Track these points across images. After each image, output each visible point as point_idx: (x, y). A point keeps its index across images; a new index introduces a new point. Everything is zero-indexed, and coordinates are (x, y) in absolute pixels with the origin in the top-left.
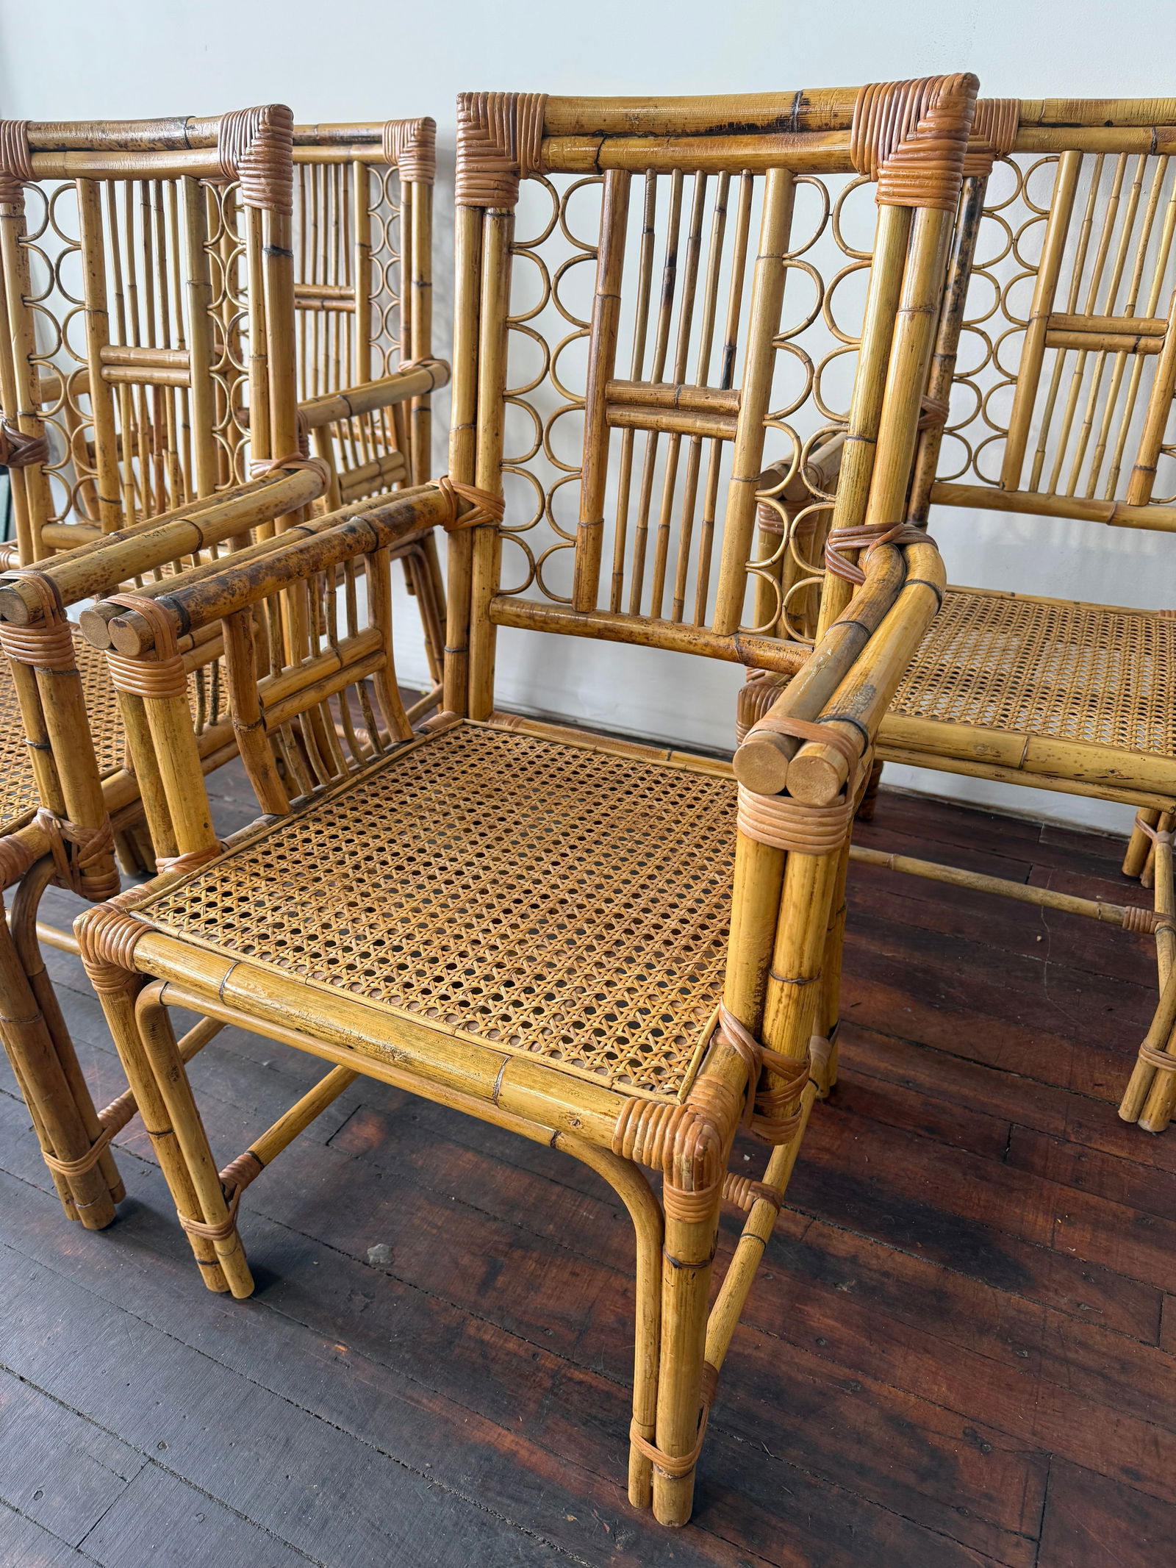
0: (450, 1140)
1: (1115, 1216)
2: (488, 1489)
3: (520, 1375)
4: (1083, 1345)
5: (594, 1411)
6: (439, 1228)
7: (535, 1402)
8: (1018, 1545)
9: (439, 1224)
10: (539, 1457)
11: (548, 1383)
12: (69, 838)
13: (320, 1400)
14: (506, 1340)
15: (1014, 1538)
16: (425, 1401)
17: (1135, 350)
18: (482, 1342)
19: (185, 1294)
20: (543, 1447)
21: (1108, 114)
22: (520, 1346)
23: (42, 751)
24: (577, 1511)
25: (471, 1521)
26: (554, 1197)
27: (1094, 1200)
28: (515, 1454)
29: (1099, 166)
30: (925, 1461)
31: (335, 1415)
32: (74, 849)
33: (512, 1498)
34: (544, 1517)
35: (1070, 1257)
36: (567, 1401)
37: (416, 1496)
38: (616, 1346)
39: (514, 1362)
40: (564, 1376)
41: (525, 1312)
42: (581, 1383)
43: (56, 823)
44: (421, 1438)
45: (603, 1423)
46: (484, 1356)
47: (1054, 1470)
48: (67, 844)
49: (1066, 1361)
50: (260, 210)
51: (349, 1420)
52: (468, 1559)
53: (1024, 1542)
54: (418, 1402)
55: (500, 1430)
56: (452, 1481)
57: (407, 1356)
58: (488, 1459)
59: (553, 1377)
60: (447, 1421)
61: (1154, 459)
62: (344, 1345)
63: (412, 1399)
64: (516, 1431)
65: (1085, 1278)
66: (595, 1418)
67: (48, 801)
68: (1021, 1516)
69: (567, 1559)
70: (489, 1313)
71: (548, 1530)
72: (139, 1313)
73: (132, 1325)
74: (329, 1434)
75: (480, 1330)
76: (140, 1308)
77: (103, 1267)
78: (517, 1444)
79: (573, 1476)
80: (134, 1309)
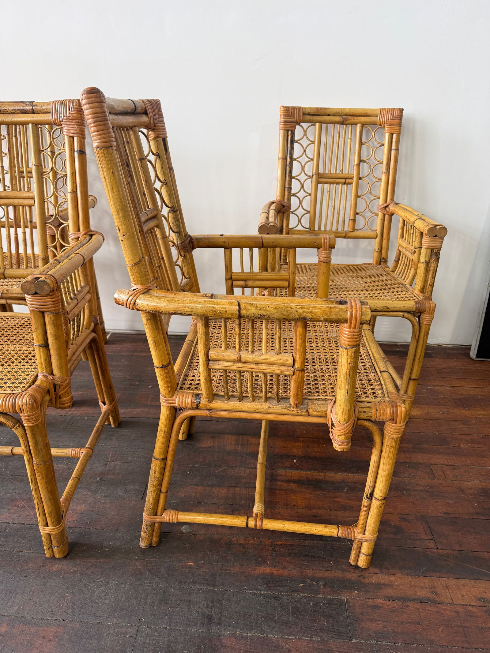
0: (189, 485)
1: (407, 448)
2: (270, 587)
3: (260, 550)
4: (418, 485)
5: (290, 551)
7: (270, 555)
8: (429, 542)
10: (281, 571)
11: (271, 549)
12: (56, 383)
13: (194, 582)
14: (248, 541)
15: (428, 541)
16: (232, 569)
17: (345, 183)
18: (241, 544)
19: (116, 567)
20: (280, 568)
21: (328, 112)
22: (254, 541)
23: (44, 348)
24: (303, 582)
25: (270, 598)
26: (238, 492)
28: (272, 573)
29: (327, 128)
30: (394, 530)
31: (202, 585)
32: (57, 387)
33: (279, 586)
34: (293, 588)
35: (402, 462)
36: (280, 551)
37: (247, 599)
39: (255, 546)
40: (274, 545)
42: (281, 545)
43: (50, 377)
44: (238, 580)
45: (295, 554)
46: (245, 548)
47: (428, 520)
48: (55, 386)
49: (415, 490)
50: (73, 137)
51: (208, 585)
52: (276, 610)
53: (431, 541)
54: (229, 570)
55: (263, 568)
56: (257, 589)
57: (217, 557)
58: (265, 578)
59: (271, 546)
60: (243, 572)
61: (355, 217)
62: (191, 562)
63: (227, 570)
64: (269, 566)
65: (409, 467)
66: (292, 553)
67: (45, 369)
68: (426, 534)
69: (307, 597)
70: (238, 535)
71: (297, 591)
72: (101, 580)
73: (100, 585)
74: (203, 592)
75: (237, 541)
76: (100, 578)
77: (74, 570)
78: (271, 570)
79: (295, 572)
80: (98, 579)
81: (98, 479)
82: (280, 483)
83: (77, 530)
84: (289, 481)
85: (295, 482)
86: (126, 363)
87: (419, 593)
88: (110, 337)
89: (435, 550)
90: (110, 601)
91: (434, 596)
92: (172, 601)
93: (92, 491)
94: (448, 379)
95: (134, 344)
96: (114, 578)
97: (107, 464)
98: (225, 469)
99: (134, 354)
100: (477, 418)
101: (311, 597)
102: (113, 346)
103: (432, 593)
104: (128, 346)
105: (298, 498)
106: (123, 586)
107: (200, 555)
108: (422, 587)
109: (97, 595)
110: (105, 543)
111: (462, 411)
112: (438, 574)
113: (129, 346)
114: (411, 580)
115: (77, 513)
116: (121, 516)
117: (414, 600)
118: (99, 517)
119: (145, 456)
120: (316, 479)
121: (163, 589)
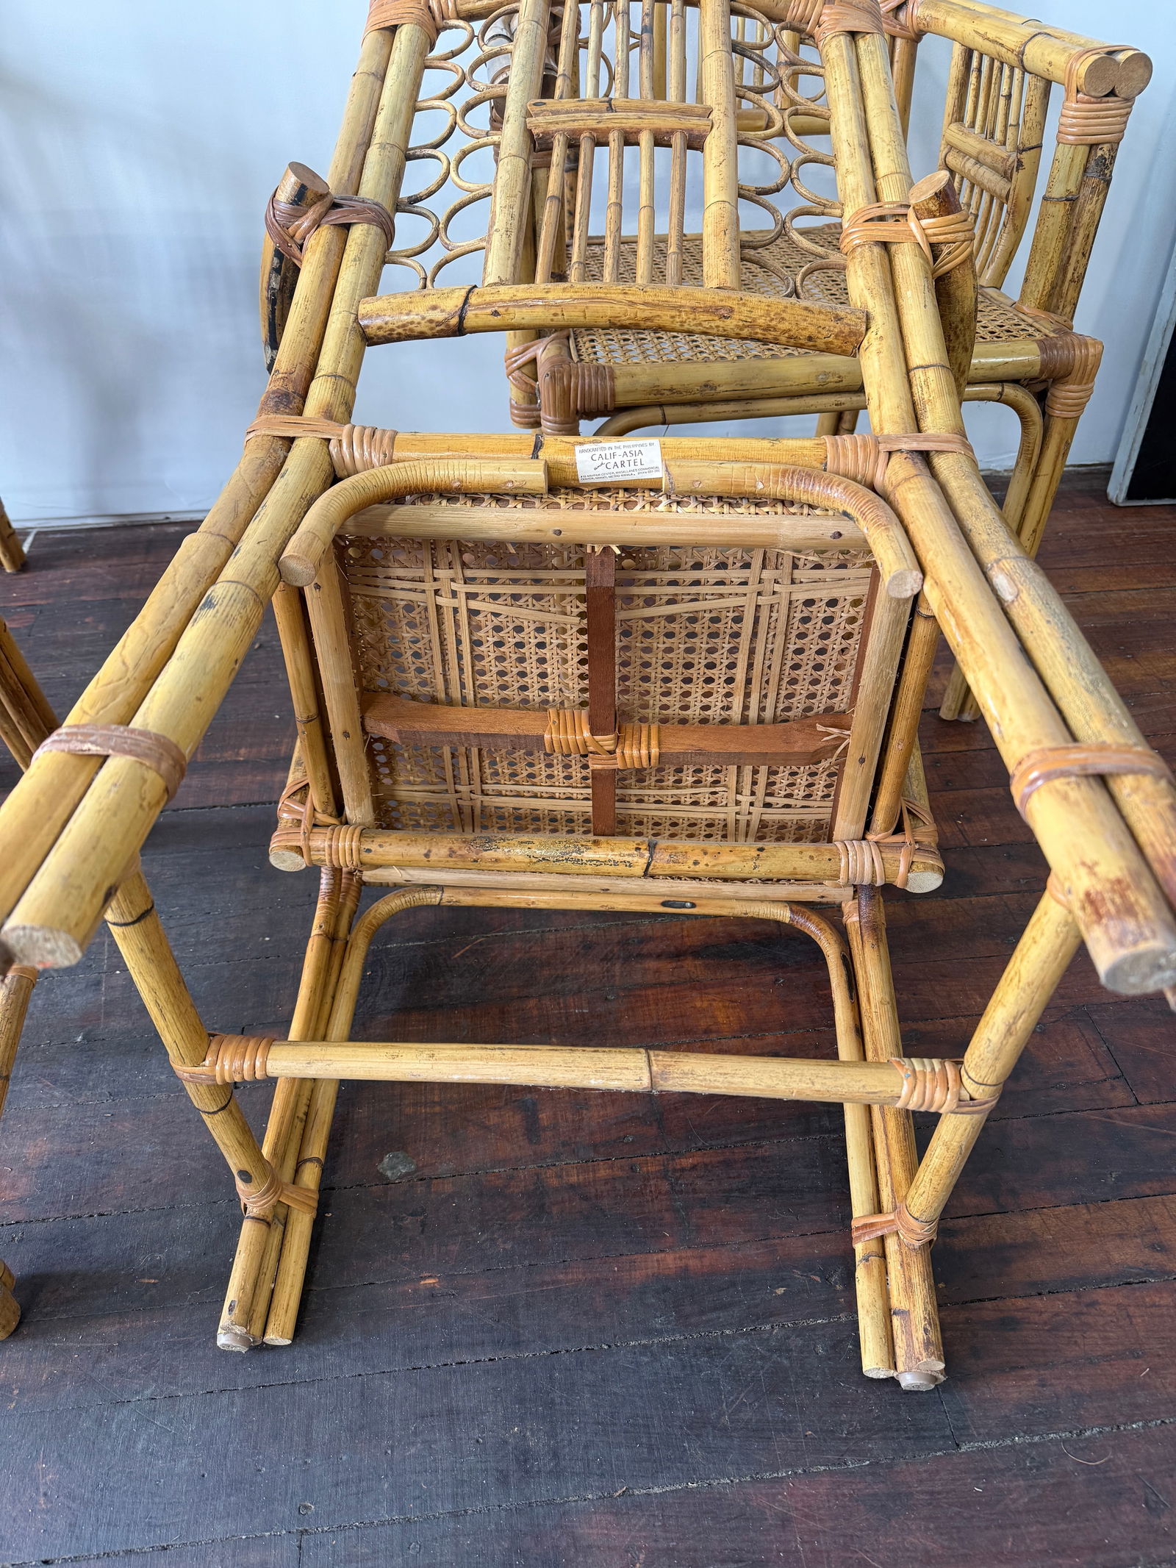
0: (381, 1013)
2: (687, 1317)
3: (634, 1195)
5: (726, 1186)
6: (439, 1103)
7: (667, 1210)
8: (1113, 1088)
9: (436, 1099)
10: (710, 1257)
11: (665, 1186)
13: (450, 1346)
14: (594, 1171)
15: (1107, 1084)
16: (561, 1277)
18: (572, 1187)
19: (192, 1339)
20: (705, 1246)
22: (611, 1168)
24: (780, 1282)
25: (695, 1355)
26: (535, 1012)
27: (970, 793)
28: (686, 1268)
31: (479, 1349)
33: (715, 1309)
34: (756, 1306)
35: (986, 847)
36: (694, 1191)
37: (626, 1369)
38: (699, 1115)
39: (619, 1186)
40: (675, 1170)
41: (592, 1134)
42: (694, 1167)
44: (586, 1313)
45: (742, 1191)
46: (586, 1198)
47: (1095, 1017)
51: (498, 1344)
52: (720, 1390)
53: (1115, 1083)
54: (553, 1282)
55: (655, 1257)
56: (650, 1332)
57: (508, 1246)
58: (666, 1289)
59: (665, 1177)
60: (598, 1282)
62: (430, 1277)
63: (548, 1284)
64: (670, 1248)
65: (1009, 857)
66: (731, 1190)
68: (1099, 1064)
69: (804, 1328)
70: (557, 1156)
71: (768, 1315)
72: (148, 1393)
73: (150, 1411)
74: (487, 1372)
75: (561, 1177)
76: (145, 1387)
77: (51, 1373)
78: (681, 1258)
79: (753, 1254)
80: (137, 1393)
81: (79, 1039)
82: (652, 964)
83: (38, 1228)
84: (678, 955)
85: (696, 953)
86: (101, 627)
87: (1117, 1257)
88: (32, 546)
89: (1134, 1111)
90: (191, 1464)
91: (1159, 1256)
92: (392, 1422)
93: (65, 1085)
94: (1062, 572)
95: (114, 561)
96: (189, 1380)
97: (98, 983)
98: (481, 944)
99: (123, 595)
100: (1160, 680)
101: (814, 1329)
102: (51, 574)
103: (1153, 1247)
104: (97, 568)
105: (714, 1004)
106: (225, 1399)
107: (455, 1248)
108: (1121, 1236)
109: (145, 1450)
110: (143, 1260)
111: (1119, 667)
112: (1157, 1186)
113: (100, 571)
114: (1087, 1217)
115: (29, 1168)
116: (175, 1154)
117: (1108, 1279)
118: (103, 1170)
119: (219, 936)
120: (756, 934)
121: (358, 1388)
